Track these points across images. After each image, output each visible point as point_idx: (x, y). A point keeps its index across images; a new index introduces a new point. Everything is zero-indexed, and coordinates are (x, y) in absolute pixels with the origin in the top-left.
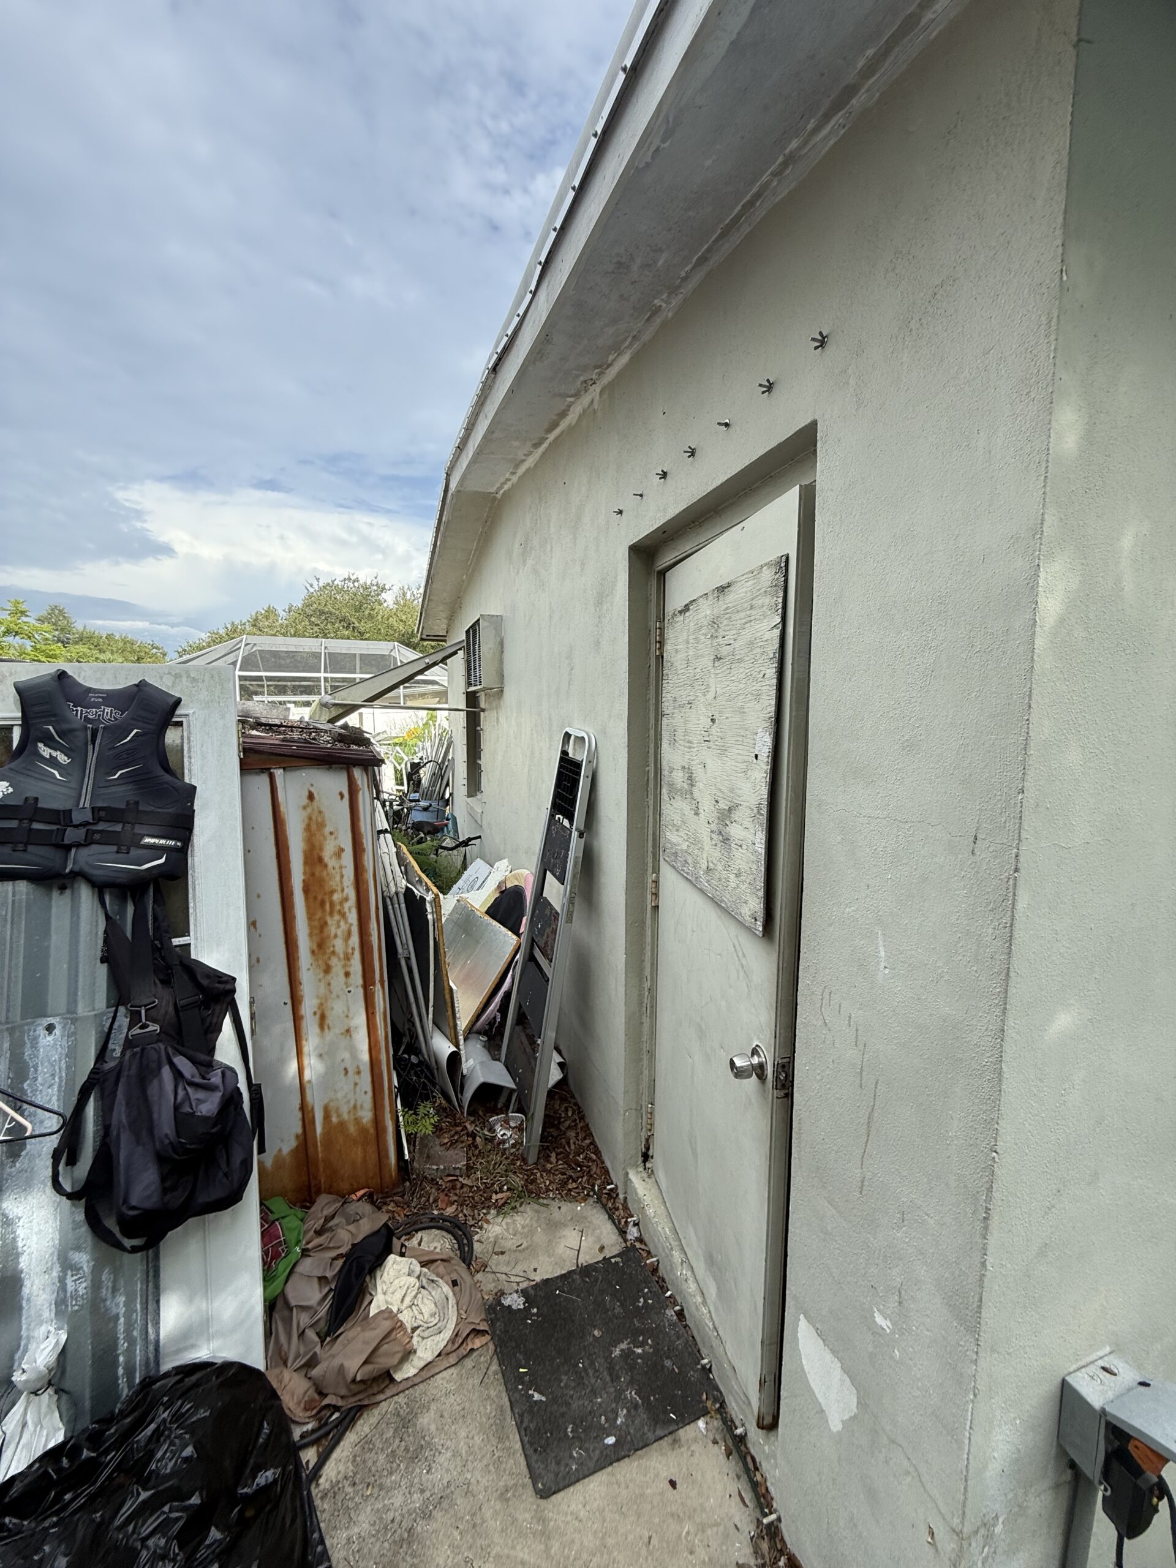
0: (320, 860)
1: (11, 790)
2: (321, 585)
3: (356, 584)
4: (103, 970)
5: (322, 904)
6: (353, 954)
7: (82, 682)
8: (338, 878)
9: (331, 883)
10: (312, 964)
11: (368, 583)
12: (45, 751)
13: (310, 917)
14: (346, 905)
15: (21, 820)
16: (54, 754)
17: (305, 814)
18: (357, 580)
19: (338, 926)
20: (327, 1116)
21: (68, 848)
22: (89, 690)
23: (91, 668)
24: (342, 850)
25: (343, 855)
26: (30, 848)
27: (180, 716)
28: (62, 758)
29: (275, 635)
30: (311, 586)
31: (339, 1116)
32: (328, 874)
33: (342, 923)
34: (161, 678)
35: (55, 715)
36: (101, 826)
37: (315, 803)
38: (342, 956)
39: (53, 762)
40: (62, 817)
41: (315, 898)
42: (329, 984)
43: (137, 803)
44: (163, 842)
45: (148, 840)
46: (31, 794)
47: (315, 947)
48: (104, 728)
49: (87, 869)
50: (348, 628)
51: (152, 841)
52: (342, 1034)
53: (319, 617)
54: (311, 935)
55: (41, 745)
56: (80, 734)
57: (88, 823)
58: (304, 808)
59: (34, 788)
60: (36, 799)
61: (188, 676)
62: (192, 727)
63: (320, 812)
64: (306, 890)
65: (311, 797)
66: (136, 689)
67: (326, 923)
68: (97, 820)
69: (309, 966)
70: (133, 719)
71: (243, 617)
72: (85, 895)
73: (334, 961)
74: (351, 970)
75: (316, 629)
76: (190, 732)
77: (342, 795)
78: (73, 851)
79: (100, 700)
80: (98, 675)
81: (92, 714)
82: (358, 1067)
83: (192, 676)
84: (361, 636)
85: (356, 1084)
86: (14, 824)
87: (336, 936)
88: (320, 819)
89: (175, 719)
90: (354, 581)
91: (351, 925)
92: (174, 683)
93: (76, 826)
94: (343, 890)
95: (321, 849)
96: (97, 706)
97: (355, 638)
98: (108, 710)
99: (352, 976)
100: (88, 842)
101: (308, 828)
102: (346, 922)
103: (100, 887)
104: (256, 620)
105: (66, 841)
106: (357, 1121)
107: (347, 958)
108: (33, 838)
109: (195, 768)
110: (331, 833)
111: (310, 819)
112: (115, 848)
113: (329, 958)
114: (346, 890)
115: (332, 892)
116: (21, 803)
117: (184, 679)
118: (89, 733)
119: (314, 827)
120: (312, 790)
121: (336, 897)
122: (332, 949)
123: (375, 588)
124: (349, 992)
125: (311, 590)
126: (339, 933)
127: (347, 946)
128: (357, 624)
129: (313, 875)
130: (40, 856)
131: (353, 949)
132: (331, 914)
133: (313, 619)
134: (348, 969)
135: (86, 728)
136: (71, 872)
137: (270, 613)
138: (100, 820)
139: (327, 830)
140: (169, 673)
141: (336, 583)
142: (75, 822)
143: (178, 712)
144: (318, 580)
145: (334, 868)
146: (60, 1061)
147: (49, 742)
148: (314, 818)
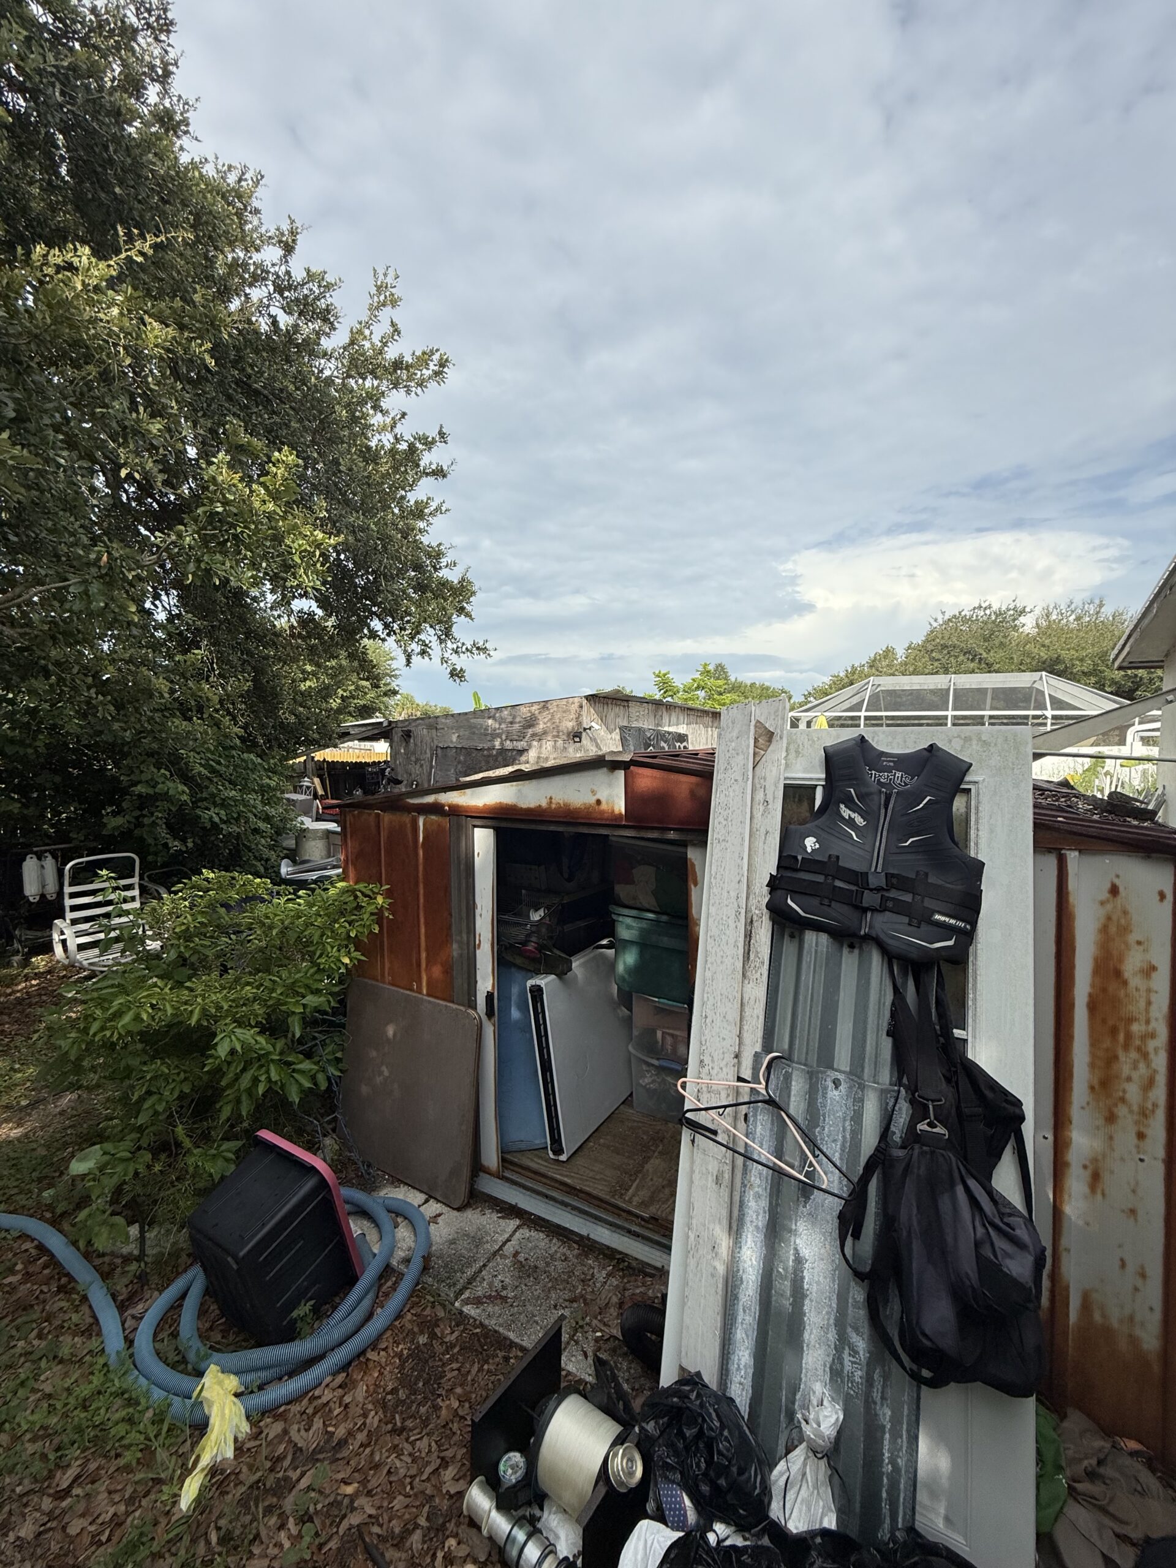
0: (1118, 973)
1: (817, 846)
2: (947, 617)
3: (988, 612)
4: (887, 1044)
5: (1114, 1031)
6: (1153, 1111)
7: (874, 744)
8: (1142, 1004)
9: (1130, 1007)
10: (1088, 1103)
11: (1004, 608)
12: (846, 812)
13: (1094, 1042)
14: (1151, 1044)
15: (826, 876)
16: (853, 815)
17: (1102, 912)
18: (990, 607)
19: (1135, 1067)
20: (1086, 1305)
21: (865, 910)
22: (883, 754)
23: (884, 732)
24: (1154, 968)
25: (1154, 975)
26: (833, 904)
27: (969, 782)
28: (859, 821)
29: (893, 675)
30: (936, 620)
31: (1104, 1316)
32: (1127, 995)
33: (1142, 1066)
34: (950, 741)
35: (856, 779)
36: (893, 894)
37: (1119, 900)
38: (1135, 1108)
39: (851, 822)
40: (859, 879)
41: (1104, 1021)
42: (1111, 1138)
43: (926, 875)
44: (952, 921)
45: (937, 917)
46: (834, 853)
47: (1096, 1082)
48: (897, 793)
49: (882, 936)
50: (973, 660)
51: (943, 918)
52: (1123, 1211)
53: (940, 652)
54: (1092, 1065)
55: (842, 806)
56: (876, 797)
57: (883, 889)
58: (1102, 903)
59: (837, 848)
60: (838, 857)
61: (980, 739)
62: (981, 797)
63: (1125, 913)
64: (1093, 1006)
65: (1114, 891)
66: (926, 753)
67: (1116, 1057)
68: (890, 886)
69: (1084, 1104)
70: (926, 785)
71: (861, 659)
72: (876, 959)
73: (1122, 1111)
74: (1149, 1132)
75: (936, 664)
76: (978, 802)
77: (1162, 896)
78: (869, 915)
79: (892, 764)
80: (890, 739)
81: (884, 777)
82: (1142, 1267)
83: (984, 738)
84: (989, 668)
85: (1136, 1289)
86: (820, 879)
87: (1129, 1079)
88: (1123, 921)
89: (962, 787)
90: (985, 609)
91: (1155, 1071)
92: (963, 747)
93: (871, 890)
94: (1148, 1022)
95: (1121, 960)
96: (889, 770)
97: (982, 671)
98: (898, 774)
99: (1148, 1141)
100: (882, 909)
101: (1104, 929)
102: (1148, 1066)
103: (889, 956)
104: (874, 661)
105: (865, 904)
106: (1134, 1341)
107: (1144, 1114)
108: (837, 895)
109: (983, 842)
110: (1139, 943)
111: (1109, 918)
112: (906, 920)
113: (1116, 1105)
114: (1153, 1024)
115: (1130, 1020)
116: (826, 860)
117: (974, 742)
118: (883, 797)
119: (1113, 929)
120: (1117, 882)
121: (1135, 1028)
122: (1121, 1094)
123: (1012, 612)
124: (1142, 1160)
125: (935, 624)
126: (1135, 1075)
127: (1145, 1098)
128: (985, 655)
129: (1104, 990)
130: (839, 913)
131: (1155, 1105)
132: (1126, 1047)
133: (934, 654)
134: (1142, 1129)
135: (880, 792)
136: (866, 934)
137: (888, 653)
138: (893, 887)
139: (1133, 938)
140: (959, 736)
141: (963, 614)
142: (871, 886)
143: (967, 779)
144: (943, 613)
145: (1137, 989)
146: (845, 1120)
147: (851, 805)
148: (1115, 918)
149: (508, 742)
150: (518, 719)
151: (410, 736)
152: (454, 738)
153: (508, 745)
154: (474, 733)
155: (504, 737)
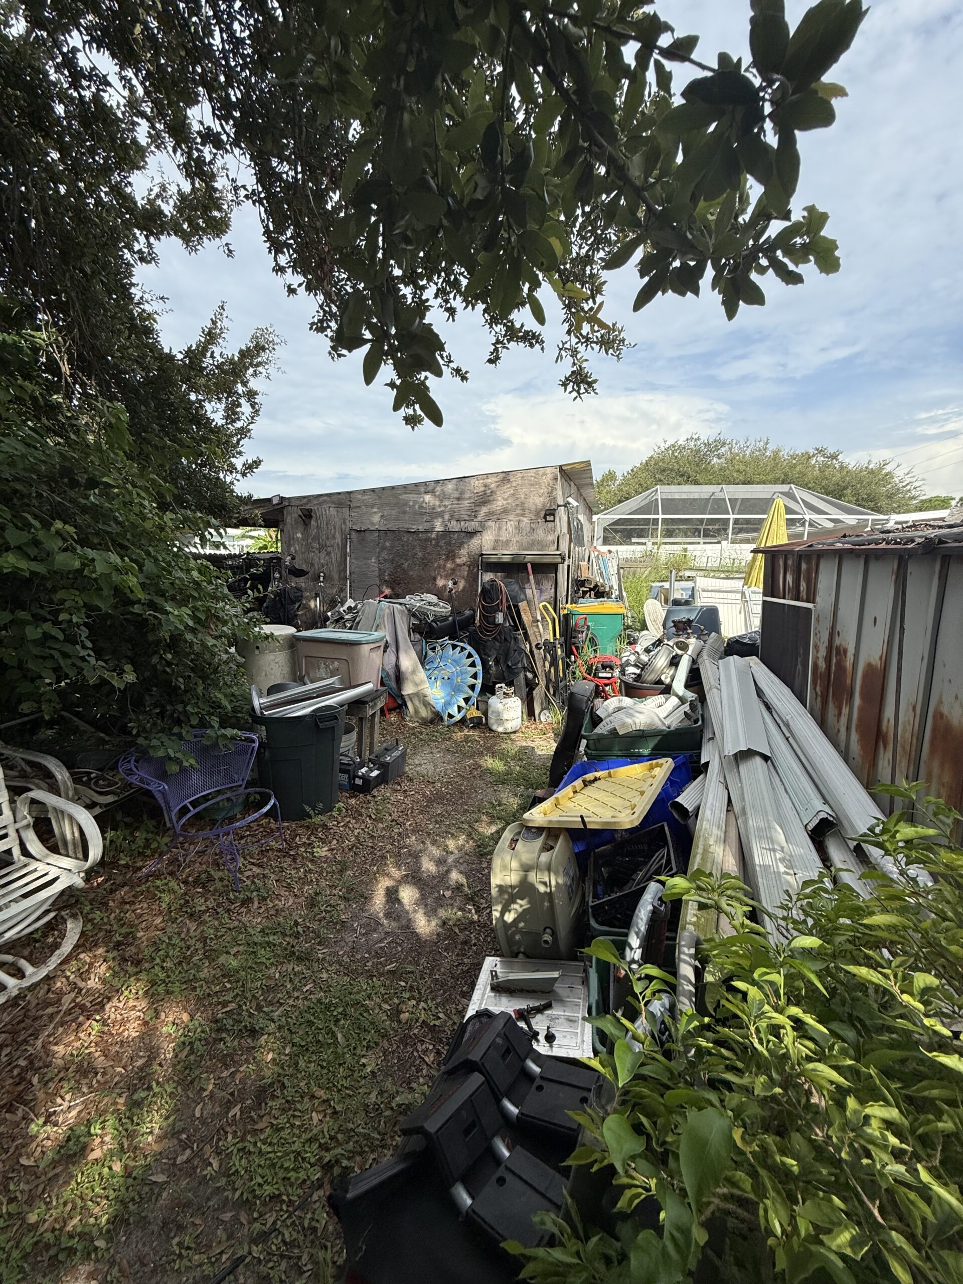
128: (695, 476)
149: (454, 523)
150: (467, 495)
151: (311, 517)
152: (376, 519)
153: (454, 526)
154: (405, 512)
155: (447, 517)
